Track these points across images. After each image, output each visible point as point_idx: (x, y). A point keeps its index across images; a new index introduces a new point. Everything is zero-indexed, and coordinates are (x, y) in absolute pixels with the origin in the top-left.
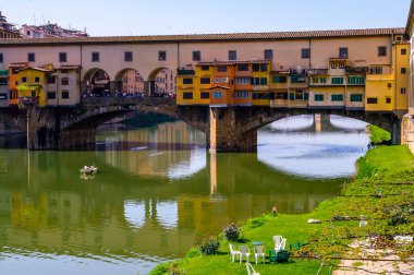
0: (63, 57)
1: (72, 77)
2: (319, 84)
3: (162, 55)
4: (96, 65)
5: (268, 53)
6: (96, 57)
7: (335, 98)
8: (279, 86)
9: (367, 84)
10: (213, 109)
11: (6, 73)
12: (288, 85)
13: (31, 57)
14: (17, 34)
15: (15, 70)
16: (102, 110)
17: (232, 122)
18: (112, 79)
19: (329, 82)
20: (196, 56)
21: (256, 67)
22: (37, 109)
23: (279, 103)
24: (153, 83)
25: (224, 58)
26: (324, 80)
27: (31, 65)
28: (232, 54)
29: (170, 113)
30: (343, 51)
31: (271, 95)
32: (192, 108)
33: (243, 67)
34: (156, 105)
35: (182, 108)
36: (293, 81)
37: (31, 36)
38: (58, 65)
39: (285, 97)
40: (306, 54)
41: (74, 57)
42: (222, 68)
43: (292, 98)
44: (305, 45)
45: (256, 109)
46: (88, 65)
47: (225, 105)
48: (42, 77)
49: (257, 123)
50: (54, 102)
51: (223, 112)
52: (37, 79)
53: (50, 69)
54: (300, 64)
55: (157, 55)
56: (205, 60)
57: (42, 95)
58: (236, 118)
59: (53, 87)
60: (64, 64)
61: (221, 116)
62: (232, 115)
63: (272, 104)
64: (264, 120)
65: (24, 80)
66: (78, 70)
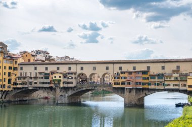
0: (70, 69)
1: (73, 76)
2: (169, 80)
3: (107, 68)
4: (82, 71)
5: (148, 68)
6: (82, 68)
7: (174, 85)
8: (152, 80)
9: (188, 80)
10: (127, 89)
11: (49, 74)
12: (156, 80)
13: (58, 69)
14: (54, 60)
15: (52, 73)
16: (84, 89)
17: (134, 94)
18: (88, 77)
19: (173, 79)
20: (120, 68)
21: (144, 73)
22: (59, 88)
23: (153, 87)
24: (103, 78)
25: (131, 70)
26: (170, 78)
27: (58, 71)
28: (134, 68)
29: (110, 90)
30: (178, 67)
31: (149, 84)
32: (118, 88)
33: (138, 72)
34: (104, 87)
35: (115, 88)
36: (158, 79)
37: (59, 61)
38: (68, 71)
39: (155, 85)
40: (163, 68)
41: (74, 68)
42: (130, 73)
43: (158, 85)
44: (163, 64)
45: (143, 89)
46: (79, 71)
47: (131, 88)
48: (62, 76)
49: (144, 95)
50: (66, 85)
51: (131, 90)
52: (60, 77)
53: (65, 73)
54: (161, 72)
55: (105, 68)
56: (124, 70)
57: (61, 83)
58: (136, 92)
59: (66, 80)
60: (70, 71)
61: (130, 92)
62: (134, 91)
63: (150, 87)
64: (147, 94)
65: (55, 77)
66: (75, 73)
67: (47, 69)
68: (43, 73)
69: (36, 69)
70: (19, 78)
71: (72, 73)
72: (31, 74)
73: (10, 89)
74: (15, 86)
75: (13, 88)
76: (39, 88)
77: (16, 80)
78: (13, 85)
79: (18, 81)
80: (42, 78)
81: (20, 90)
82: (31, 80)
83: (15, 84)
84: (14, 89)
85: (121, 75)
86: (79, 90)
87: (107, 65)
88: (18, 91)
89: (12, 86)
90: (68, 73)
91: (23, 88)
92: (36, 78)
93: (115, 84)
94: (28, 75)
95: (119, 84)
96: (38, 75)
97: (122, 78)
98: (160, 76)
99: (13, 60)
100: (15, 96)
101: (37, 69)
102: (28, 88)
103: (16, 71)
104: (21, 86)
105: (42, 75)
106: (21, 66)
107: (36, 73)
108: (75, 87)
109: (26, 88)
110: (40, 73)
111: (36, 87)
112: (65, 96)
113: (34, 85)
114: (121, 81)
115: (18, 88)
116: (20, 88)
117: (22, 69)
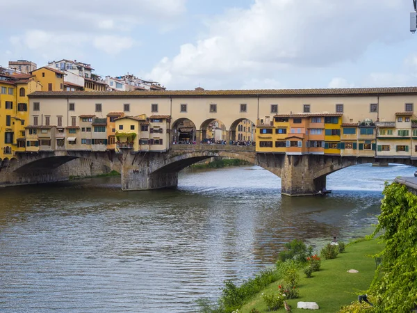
0: (155, 108)
1: (164, 125)
2: (386, 135)
3: (243, 108)
4: (183, 115)
5: (340, 108)
6: (184, 108)
7: (399, 148)
8: (348, 137)
10: (289, 156)
11: (105, 120)
12: (357, 136)
13: (127, 108)
15: (114, 118)
16: (190, 155)
17: (306, 168)
18: (198, 128)
19: (395, 134)
20: (274, 108)
21: (329, 119)
22: (131, 154)
23: (349, 152)
24: (233, 132)
25: (300, 112)
26: (390, 132)
27: (127, 114)
28: (307, 108)
29: (250, 160)
30: (409, 107)
31: (342, 146)
32: (269, 155)
33: (316, 118)
34: (237, 152)
35: (261, 155)
36: (362, 133)
37: (114, 87)
38: (150, 114)
39: (355, 148)
40: (374, 108)
41: (165, 108)
42: (297, 120)
43: (361, 147)
44: (374, 100)
45: (326, 158)
46: (177, 115)
47: (300, 154)
48: (136, 125)
49: (328, 170)
50: (146, 148)
51: (297, 160)
52: (132, 127)
53: (143, 118)
54: (368, 117)
55: (239, 108)
56: (282, 112)
57: (136, 141)
58: (310, 165)
59: (147, 135)
60: (155, 114)
61: (296, 164)
62: (306, 162)
63: (343, 153)
64: (335, 167)
65: (121, 127)
66: (168, 119)
67: (99, 108)
68: (90, 117)
69: (72, 107)
70: (33, 130)
71: (161, 119)
72: (60, 119)
73: (10, 157)
74: (21, 149)
75: (17, 153)
76: (82, 152)
77: (23, 133)
78: (18, 145)
79: (30, 137)
80: (89, 129)
81: (34, 159)
82: (60, 136)
83: (21, 143)
84: (19, 154)
85: (276, 125)
86: (176, 159)
87: (243, 101)
88: (29, 161)
89: (14, 149)
90: (152, 119)
91: (41, 153)
92: (73, 130)
93: (262, 144)
94: (53, 122)
95: (270, 144)
96: (78, 123)
97: (277, 132)
98: (366, 127)
99: (15, 85)
100: (20, 172)
101: (76, 107)
102: (53, 152)
103: (22, 113)
104: (36, 149)
105: (88, 124)
106: (36, 101)
107: (74, 119)
108: (167, 152)
109: (48, 153)
110: (84, 118)
111: (75, 152)
112: (143, 172)
113: (68, 147)
114: (275, 137)
115: (29, 154)
116: (35, 154)
117: (37, 107)
